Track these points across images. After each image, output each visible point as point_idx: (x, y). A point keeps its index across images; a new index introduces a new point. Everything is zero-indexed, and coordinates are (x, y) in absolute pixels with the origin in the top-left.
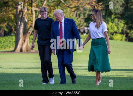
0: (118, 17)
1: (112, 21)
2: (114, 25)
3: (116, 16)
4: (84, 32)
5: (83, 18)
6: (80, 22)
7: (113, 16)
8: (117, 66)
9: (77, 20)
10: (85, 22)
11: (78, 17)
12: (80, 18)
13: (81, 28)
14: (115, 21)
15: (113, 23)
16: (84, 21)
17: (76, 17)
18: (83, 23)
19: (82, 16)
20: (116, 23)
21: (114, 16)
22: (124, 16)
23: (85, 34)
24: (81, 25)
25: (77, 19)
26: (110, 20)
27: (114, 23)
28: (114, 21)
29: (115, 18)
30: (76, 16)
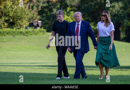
0: (74, 9)
1: (68, 14)
2: (70, 18)
3: (72, 8)
4: (38, 26)
5: (36, 10)
6: (33, 14)
7: (68, 9)
8: (73, 63)
9: (30, 13)
10: (39, 15)
11: (31, 10)
12: (33, 11)
13: (34, 21)
14: (71, 14)
15: (68, 16)
16: (37, 14)
17: (28, 10)
18: (36, 16)
19: (35, 9)
20: (72, 16)
21: (70, 8)
22: (81, 9)
23: (38, 28)
24: (34, 18)
25: (30, 11)
26: (66, 13)
27: (70, 16)
28: (69, 14)
29: (71, 10)
30: (29, 8)
